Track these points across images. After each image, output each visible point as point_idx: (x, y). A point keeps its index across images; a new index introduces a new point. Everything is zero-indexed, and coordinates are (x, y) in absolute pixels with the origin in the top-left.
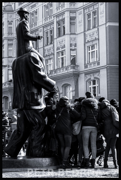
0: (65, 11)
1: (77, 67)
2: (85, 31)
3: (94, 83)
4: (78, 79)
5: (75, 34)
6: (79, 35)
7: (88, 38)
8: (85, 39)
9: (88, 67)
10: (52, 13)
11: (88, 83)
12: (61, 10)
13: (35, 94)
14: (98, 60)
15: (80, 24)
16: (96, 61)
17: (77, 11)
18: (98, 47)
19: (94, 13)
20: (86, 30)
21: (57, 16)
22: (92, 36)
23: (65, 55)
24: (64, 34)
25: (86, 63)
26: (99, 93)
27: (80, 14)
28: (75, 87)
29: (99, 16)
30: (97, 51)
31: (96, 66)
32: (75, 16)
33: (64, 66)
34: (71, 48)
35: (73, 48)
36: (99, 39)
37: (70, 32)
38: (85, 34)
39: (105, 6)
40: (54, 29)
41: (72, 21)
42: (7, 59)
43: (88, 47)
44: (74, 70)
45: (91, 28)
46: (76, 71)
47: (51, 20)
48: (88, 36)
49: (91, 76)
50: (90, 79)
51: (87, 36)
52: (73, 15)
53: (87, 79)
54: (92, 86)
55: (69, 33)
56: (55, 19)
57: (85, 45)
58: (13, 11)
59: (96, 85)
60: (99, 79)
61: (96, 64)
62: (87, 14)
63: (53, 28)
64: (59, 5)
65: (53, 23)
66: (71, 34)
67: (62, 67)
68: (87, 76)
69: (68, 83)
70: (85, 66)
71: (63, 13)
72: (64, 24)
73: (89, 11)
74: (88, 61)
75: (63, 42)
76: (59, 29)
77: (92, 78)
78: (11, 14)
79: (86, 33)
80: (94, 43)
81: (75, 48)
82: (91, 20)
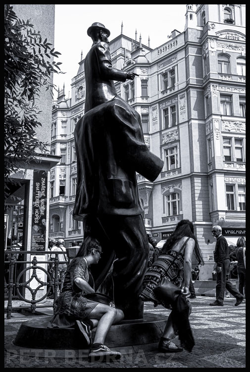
0: (135, 106)
2: (161, 130)
3: (174, 198)
4: (152, 192)
5: (149, 134)
6: (153, 136)
7: (166, 140)
8: (161, 140)
9: (166, 176)
11: (165, 197)
13: (123, 184)
14: (179, 167)
15: (154, 121)
16: (176, 168)
17: (150, 106)
18: (178, 150)
19: (173, 108)
20: (163, 129)
22: (170, 136)
25: (163, 171)
26: (181, 210)
27: (154, 110)
28: (149, 202)
29: (180, 111)
30: (177, 155)
31: (177, 175)
32: (148, 112)
36: (179, 140)
38: (161, 135)
39: (186, 101)
41: (144, 118)
43: (165, 150)
45: (169, 126)
48: (166, 137)
49: (169, 188)
50: (169, 191)
51: (164, 137)
52: (145, 111)
53: (165, 191)
54: (171, 200)
57: (161, 148)
58: (68, 108)
59: (177, 200)
60: (181, 191)
61: (177, 172)
62: (164, 110)
64: (127, 99)
68: (165, 187)
73: (166, 106)
74: (165, 168)
77: (172, 190)
79: (163, 133)
80: (174, 145)
82: (168, 117)
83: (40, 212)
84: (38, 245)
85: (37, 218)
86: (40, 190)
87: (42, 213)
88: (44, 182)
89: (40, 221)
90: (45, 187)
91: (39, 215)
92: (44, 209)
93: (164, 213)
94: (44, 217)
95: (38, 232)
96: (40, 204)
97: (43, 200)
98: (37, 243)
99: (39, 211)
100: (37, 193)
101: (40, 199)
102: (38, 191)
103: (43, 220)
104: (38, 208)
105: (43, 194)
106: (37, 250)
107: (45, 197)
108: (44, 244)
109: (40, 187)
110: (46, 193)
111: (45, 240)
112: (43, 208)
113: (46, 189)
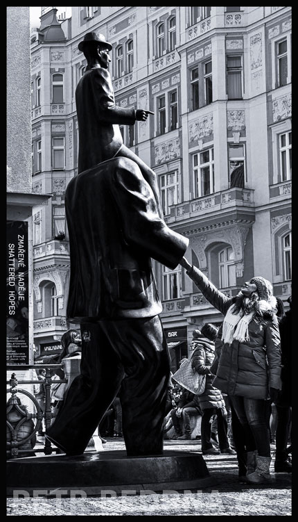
0: (213, 36)
1: (249, 194)
2: (269, 91)
4: (251, 229)
5: (242, 99)
6: (253, 103)
7: (280, 111)
8: (270, 113)
9: (281, 192)
10: (175, 44)
11: (280, 238)
12: (199, 33)
13: (132, 276)
15: (255, 70)
17: (246, 33)
20: (274, 87)
21: (190, 50)
23: (213, 159)
24: (210, 101)
25: (275, 181)
27: (254, 42)
28: (244, 251)
32: (241, 47)
33: (211, 192)
34: (230, 140)
35: (236, 139)
37: (227, 93)
38: (269, 100)
40: (179, 87)
41: (233, 64)
42: (50, 175)
43: (278, 135)
44: (241, 203)
45: (289, 81)
46: (245, 204)
47: (171, 62)
48: (280, 106)
49: (288, 219)
51: (276, 105)
52: (233, 46)
53: (278, 227)
55: (225, 97)
56: (184, 59)
57: (269, 130)
58: (65, 41)
62: (276, 43)
63: (179, 84)
65: (177, 70)
66: (229, 100)
67: (205, 193)
68: (277, 218)
69: (223, 240)
70: (270, 190)
71: (206, 42)
72: (211, 71)
73: (281, 33)
74: (279, 176)
75: (207, 125)
76: (195, 88)
78: (60, 50)
79: (274, 96)
81: (243, 139)
82: (286, 57)
83: (18, 296)
85: (13, 306)
87: (21, 297)
88: (22, 241)
89: (18, 310)
90: (24, 251)
91: (16, 300)
92: (24, 289)
93: (278, 274)
94: (25, 303)
95: (16, 330)
96: (17, 281)
97: (21, 274)
98: (14, 349)
99: (16, 293)
100: (12, 262)
101: (17, 273)
102: (12, 258)
103: (24, 310)
104: (13, 288)
105: (21, 263)
106: (15, 362)
107: (25, 269)
108: (26, 351)
109: (16, 251)
110: (26, 261)
111: (28, 345)
112: (21, 288)
113: (26, 254)
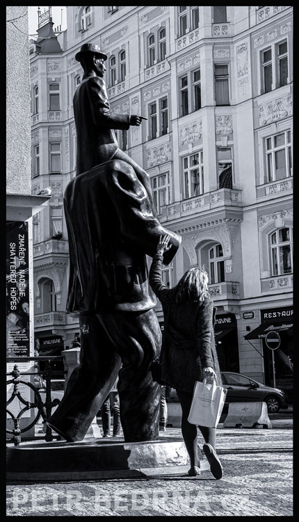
7: (266, 116)
8: (256, 118)
9: (268, 193)
11: (266, 236)
13: (127, 271)
15: (241, 78)
16: (288, 176)
25: (262, 182)
43: (264, 138)
49: (275, 217)
53: (265, 225)
57: (256, 134)
59: (291, 242)
61: (290, 183)
68: (264, 216)
70: (257, 190)
74: (266, 177)
77: (279, 223)
79: (260, 101)
80: (282, 127)
83: (19, 292)
84: (18, 345)
85: (14, 302)
86: (17, 255)
87: (22, 293)
88: (22, 241)
89: (19, 306)
90: (25, 249)
91: (17, 296)
92: (25, 285)
95: (17, 324)
96: (18, 278)
97: (22, 272)
98: (15, 342)
99: (17, 289)
100: (12, 260)
101: (18, 270)
102: (13, 256)
103: (25, 305)
104: (15, 285)
105: (21, 261)
106: (17, 354)
107: (26, 267)
108: (27, 344)
109: (17, 250)
110: (27, 259)
112: (22, 285)
113: (27, 253)
